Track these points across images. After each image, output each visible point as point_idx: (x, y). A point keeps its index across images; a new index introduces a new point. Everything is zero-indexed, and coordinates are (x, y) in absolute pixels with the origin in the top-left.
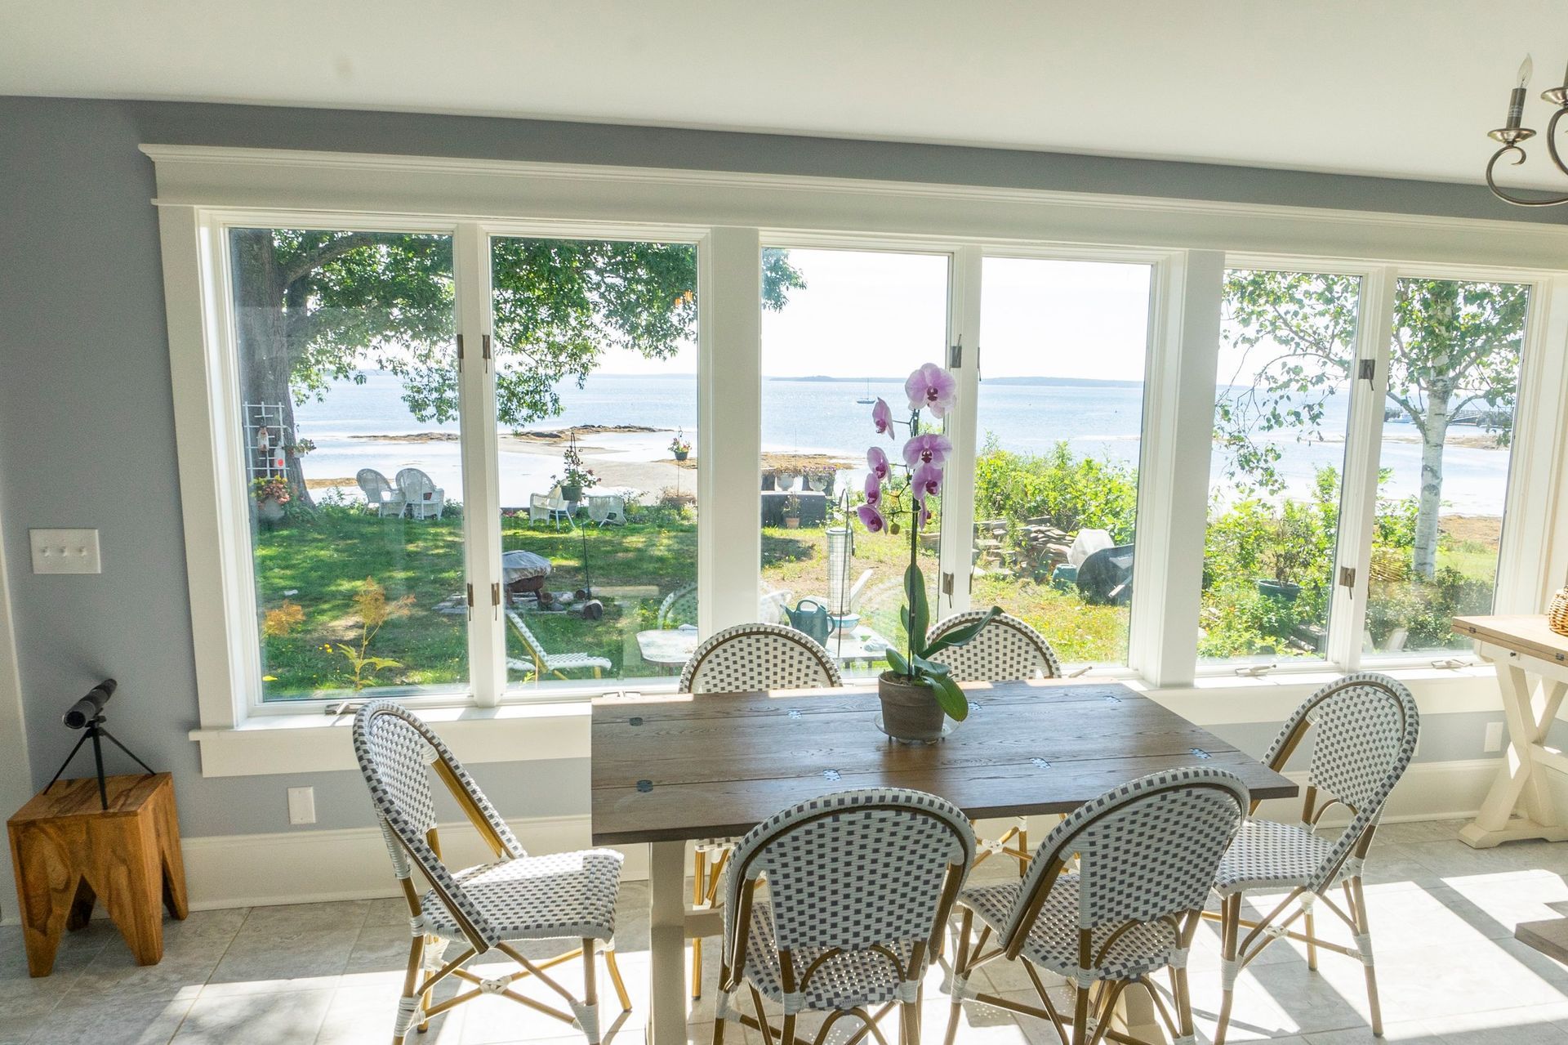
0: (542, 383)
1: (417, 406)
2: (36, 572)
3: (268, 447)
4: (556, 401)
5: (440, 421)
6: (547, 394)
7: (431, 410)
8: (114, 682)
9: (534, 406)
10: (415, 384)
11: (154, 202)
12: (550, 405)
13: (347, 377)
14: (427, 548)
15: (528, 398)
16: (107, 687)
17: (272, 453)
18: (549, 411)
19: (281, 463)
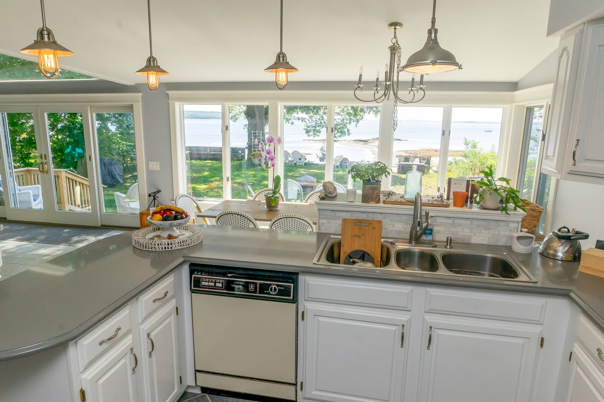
0: (345, 125)
1: (307, 132)
2: (150, 169)
3: (257, 143)
4: (348, 131)
5: (314, 136)
6: (346, 129)
7: (312, 133)
8: (161, 191)
9: (342, 132)
10: (308, 125)
11: (168, 101)
12: (347, 132)
13: (289, 122)
14: (294, 174)
15: (340, 130)
16: (159, 191)
17: (258, 145)
18: (346, 134)
19: (260, 148)
